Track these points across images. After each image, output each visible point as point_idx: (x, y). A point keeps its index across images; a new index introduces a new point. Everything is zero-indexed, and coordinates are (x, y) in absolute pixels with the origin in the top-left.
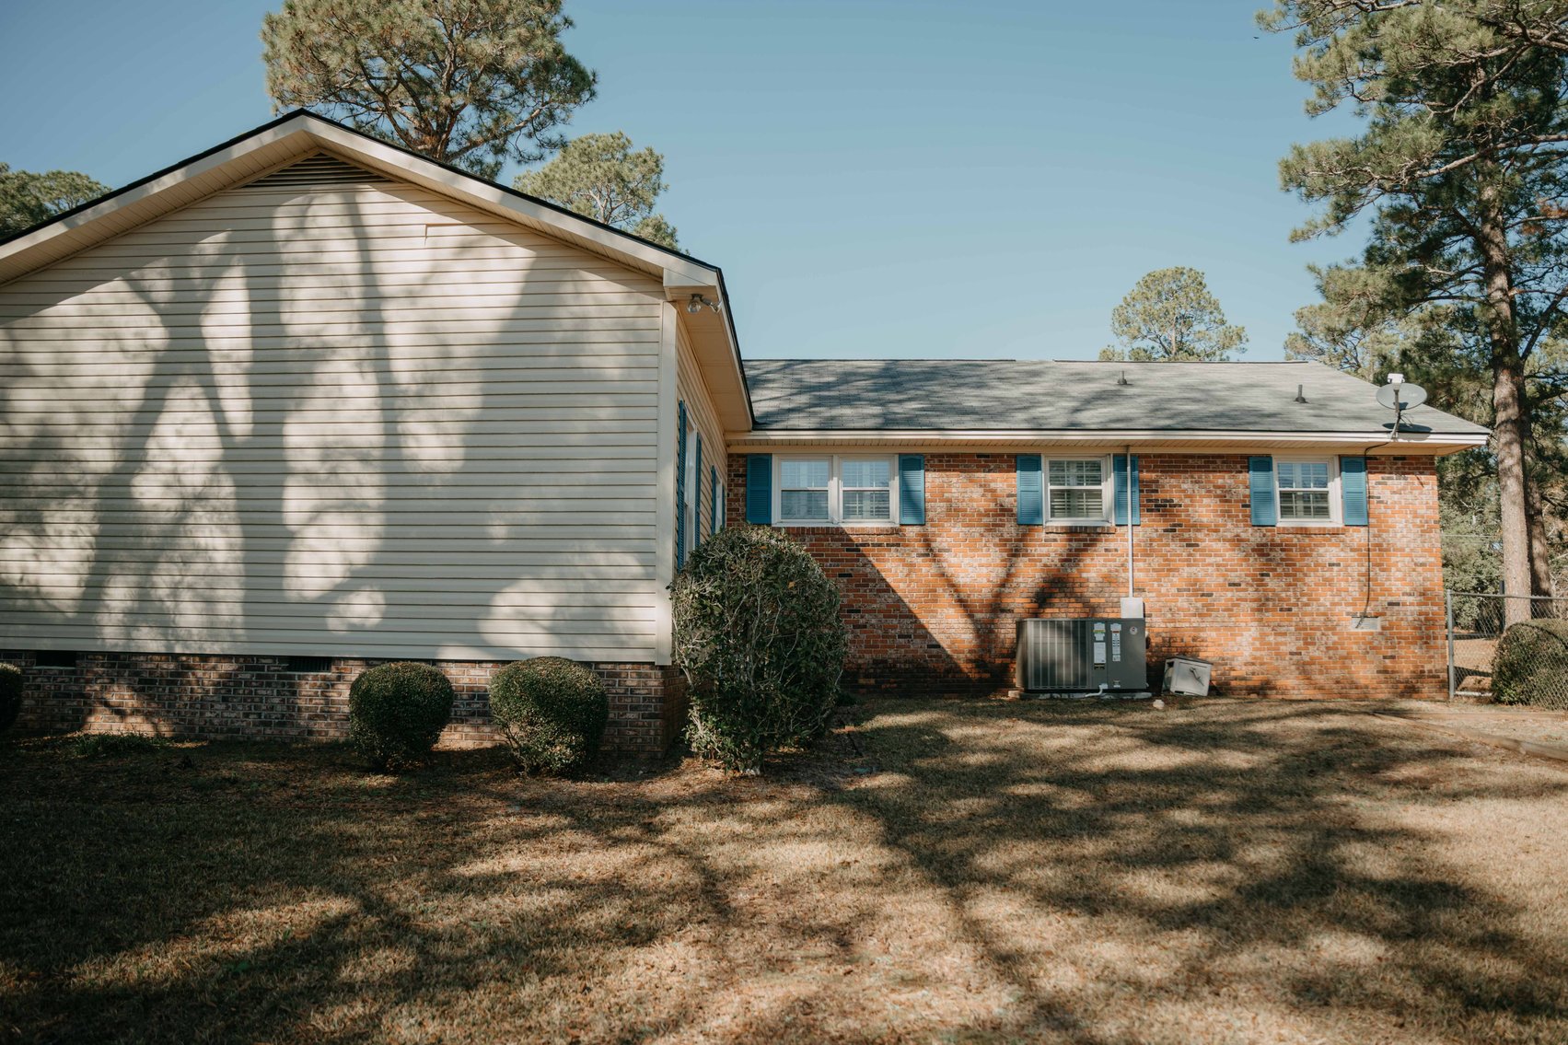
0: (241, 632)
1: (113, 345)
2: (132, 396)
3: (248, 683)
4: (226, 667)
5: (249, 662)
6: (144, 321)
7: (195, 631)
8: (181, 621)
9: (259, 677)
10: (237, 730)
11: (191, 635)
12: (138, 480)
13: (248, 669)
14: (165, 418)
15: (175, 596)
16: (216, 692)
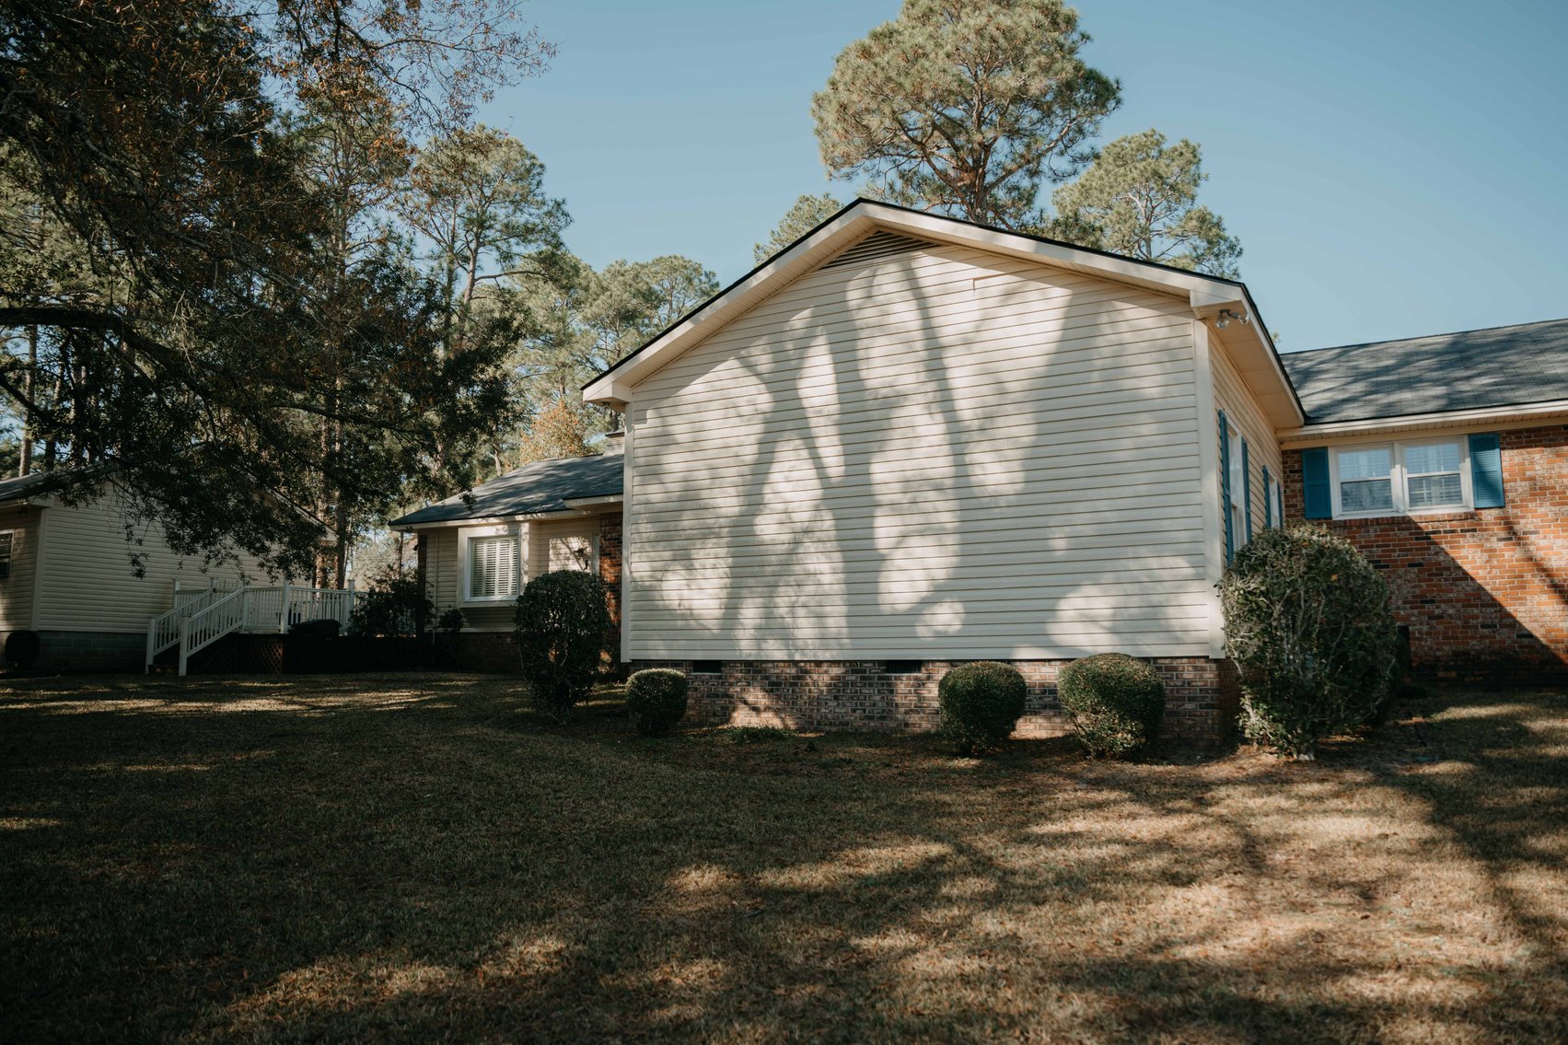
0: (846, 641)
1: (732, 412)
2: (750, 452)
3: (853, 684)
4: (836, 671)
5: (854, 666)
6: (753, 390)
7: (810, 642)
8: (799, 633)
9: (863, 678)
10: (847, 724)
11: (807, 645)
12: (759, 520)
13: (854, 672)
14: (775, 467)
15: (793, 613)
16: (829, 691)
